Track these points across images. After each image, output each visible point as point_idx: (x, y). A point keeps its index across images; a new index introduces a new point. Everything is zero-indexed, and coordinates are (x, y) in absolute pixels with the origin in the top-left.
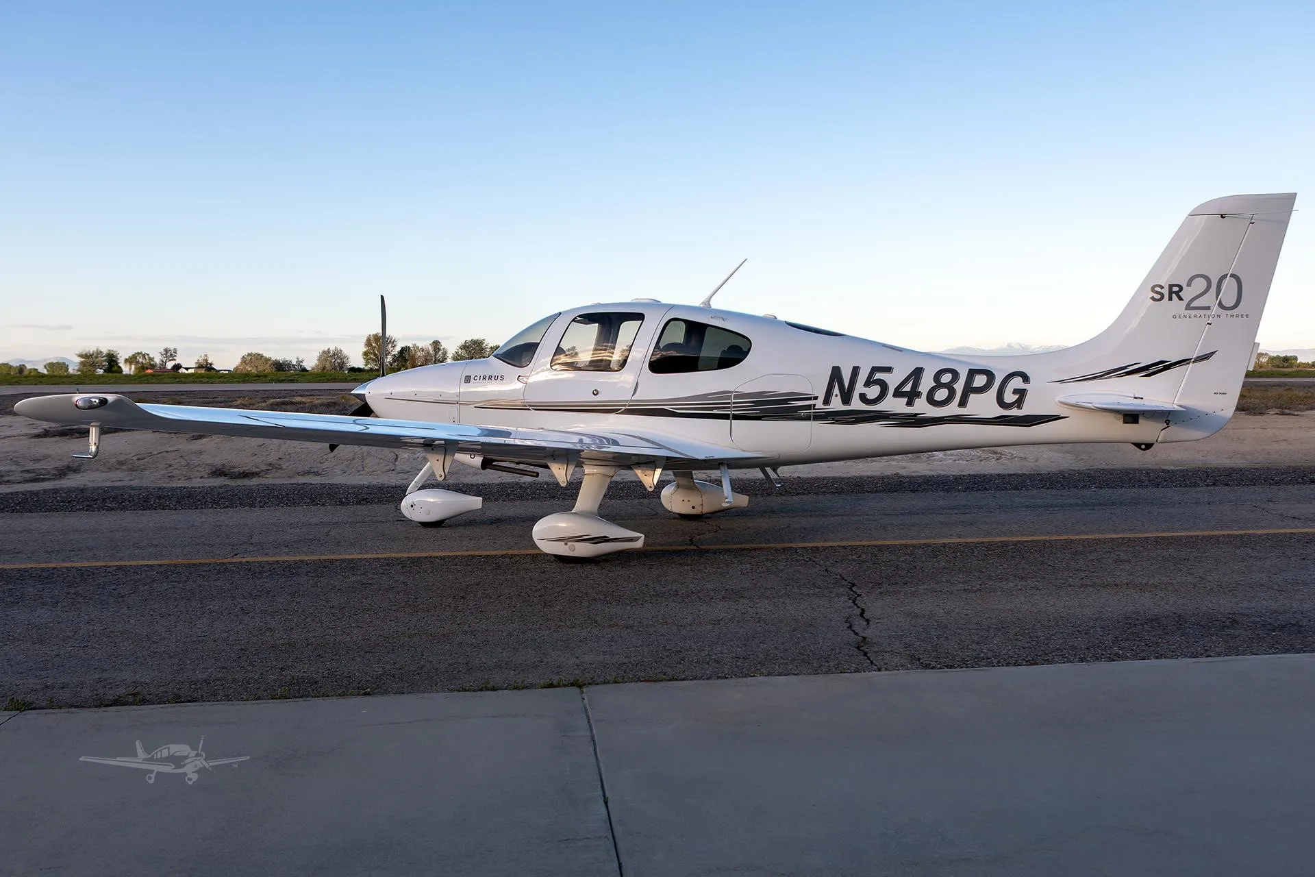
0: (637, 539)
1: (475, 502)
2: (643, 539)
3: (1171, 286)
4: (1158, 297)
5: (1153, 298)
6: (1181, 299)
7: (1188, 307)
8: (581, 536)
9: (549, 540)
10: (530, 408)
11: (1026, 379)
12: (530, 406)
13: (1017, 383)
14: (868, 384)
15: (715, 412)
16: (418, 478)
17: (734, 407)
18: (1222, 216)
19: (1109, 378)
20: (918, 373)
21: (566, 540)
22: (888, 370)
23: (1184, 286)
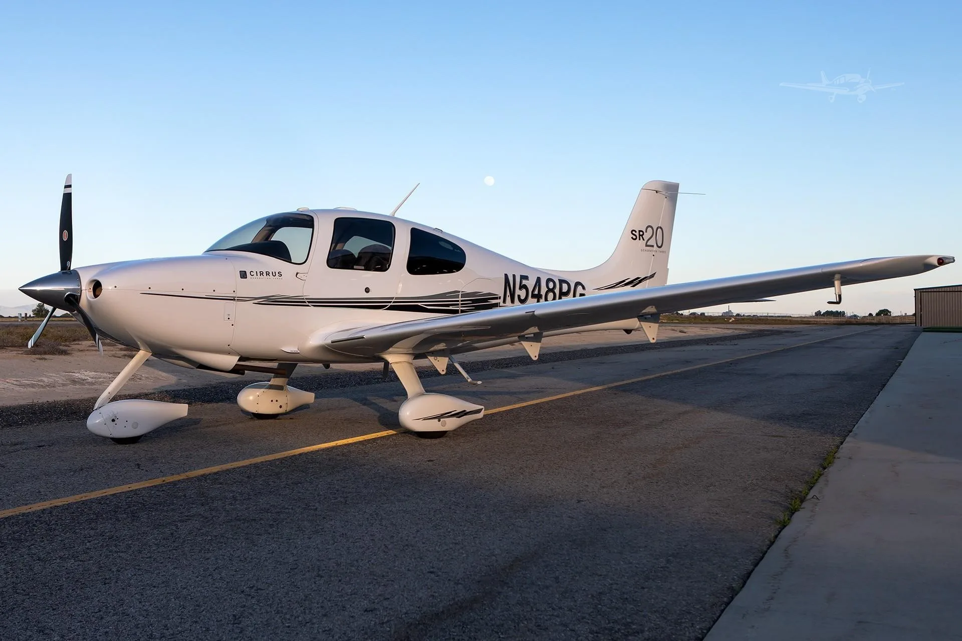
0: (479, 411)
1: (181, 410)
2: (483, 410)
3: (640, 231)
4: (634, 237)
5: (632, 238)
6: (644, 240)
7: (647, 246)
8: (450, 412)
9: (425, 419)
10: (310, 304)
11: (584, 288)
12: (309, 302)
13: (580, 288)
14: (520, 288)
15: (451, 308)
16: (112, 387)
17: (462, 304)
18: (657, 192)
19: (618, 287)
20: (539, 280)
21: (439, 417)
22: (526, 278)
23: (644, 232)
